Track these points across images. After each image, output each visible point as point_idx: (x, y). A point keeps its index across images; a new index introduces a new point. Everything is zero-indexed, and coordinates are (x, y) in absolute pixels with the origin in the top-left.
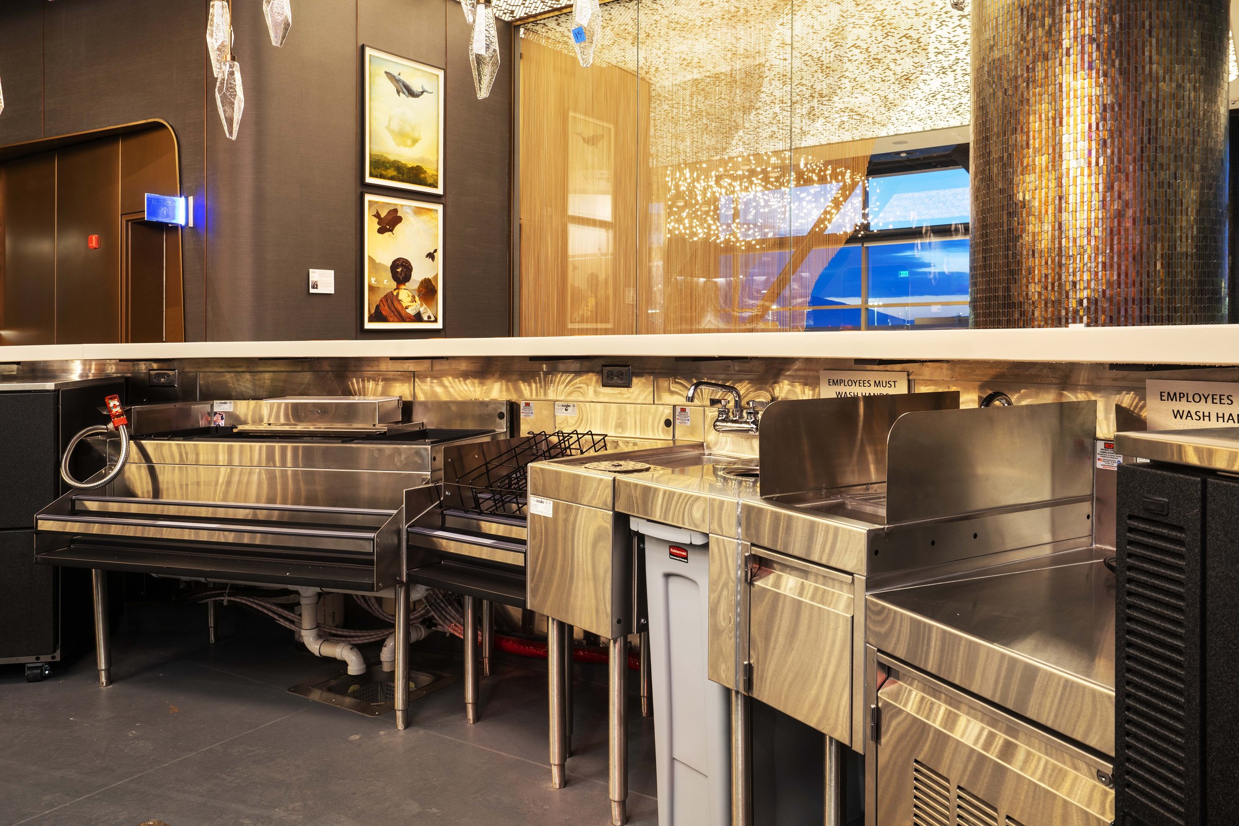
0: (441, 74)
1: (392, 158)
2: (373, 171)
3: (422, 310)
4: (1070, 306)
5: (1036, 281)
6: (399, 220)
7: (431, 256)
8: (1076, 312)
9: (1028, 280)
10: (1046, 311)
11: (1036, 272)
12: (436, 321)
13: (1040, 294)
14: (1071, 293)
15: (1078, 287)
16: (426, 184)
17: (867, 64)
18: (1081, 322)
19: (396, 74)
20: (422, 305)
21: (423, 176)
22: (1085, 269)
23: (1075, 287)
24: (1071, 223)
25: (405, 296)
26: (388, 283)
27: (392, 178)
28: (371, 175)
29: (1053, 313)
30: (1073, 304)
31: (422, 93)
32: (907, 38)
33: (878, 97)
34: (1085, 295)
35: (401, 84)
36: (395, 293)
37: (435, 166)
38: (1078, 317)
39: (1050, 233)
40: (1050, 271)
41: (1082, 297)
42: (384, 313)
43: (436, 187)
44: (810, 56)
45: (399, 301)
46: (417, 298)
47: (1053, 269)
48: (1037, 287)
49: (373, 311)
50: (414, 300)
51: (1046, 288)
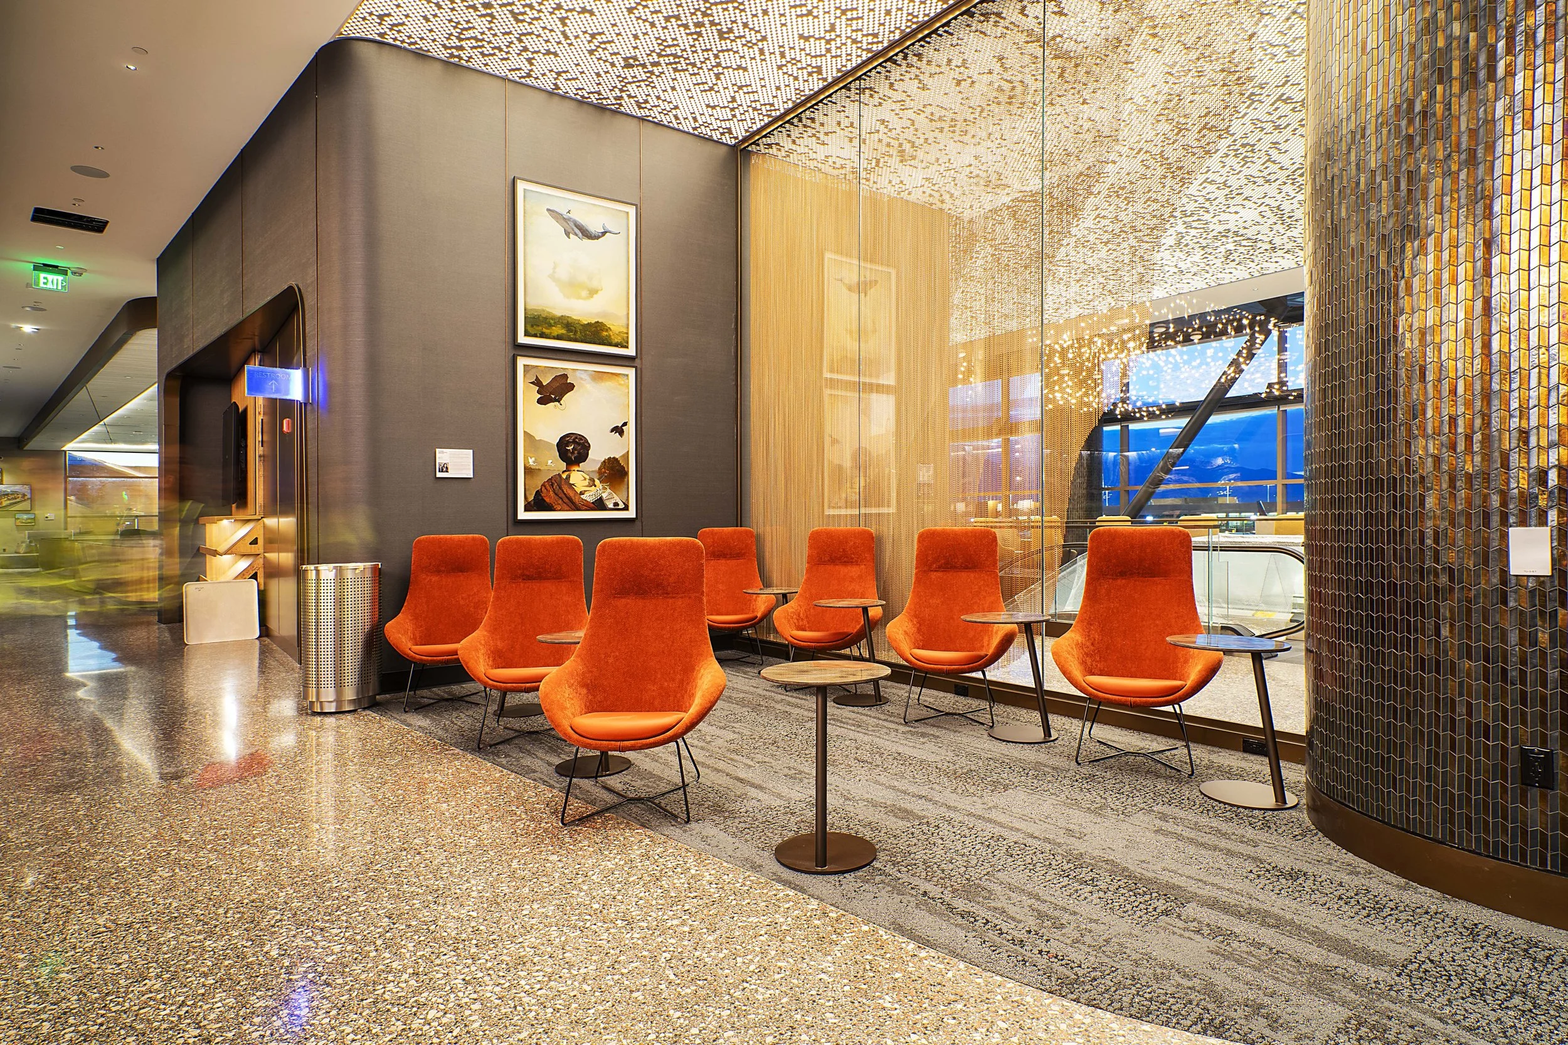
0: (632, 210)
1: (558, 313)
2: (530, 329)
3: (604, 496)
4: (1513, 485)
5: (1430, 431)
6: (571, 387)
7: (619, 430)
8: (1527, 499)
9: (1409, 430)
10: (1453, 496)
11: (1429, 413)
12: (626, 508)
13: (1437, 460)
14: (1514, 457)
15: (1533, 441)
16: (610, 344)
17: (1235, 155)
18: (1542, 521)
19: (564, 212)
20: (605, 489)
21: (605, 333)
22: (1553, 400)
23: (1527, 443)
24: (1515, 297)
25: (578, 478)
26: (554, 464)
27: (559, 338)
28: (527, 334)
29: (1469, 502)
30: (1520, 482)
31: (604, 233)
32: (1285, 101)
33: (1267, 208)
34: (1553, 460)
35: (572, 224)
36: (564, 476)
37: (624, 322)
38: (1534, 512)
39: (1461, 325)
40: (1461, 410)
41: (1543, 463)
42: (547, 500)
43: (627, 347)
44: (1146, 152)
45: (571, 486)
46: (597, 482)
47: (1469, 404)
48: (1431, 446)
49: (531, 498)
50: (592, 483)
51: (1453, 447)
